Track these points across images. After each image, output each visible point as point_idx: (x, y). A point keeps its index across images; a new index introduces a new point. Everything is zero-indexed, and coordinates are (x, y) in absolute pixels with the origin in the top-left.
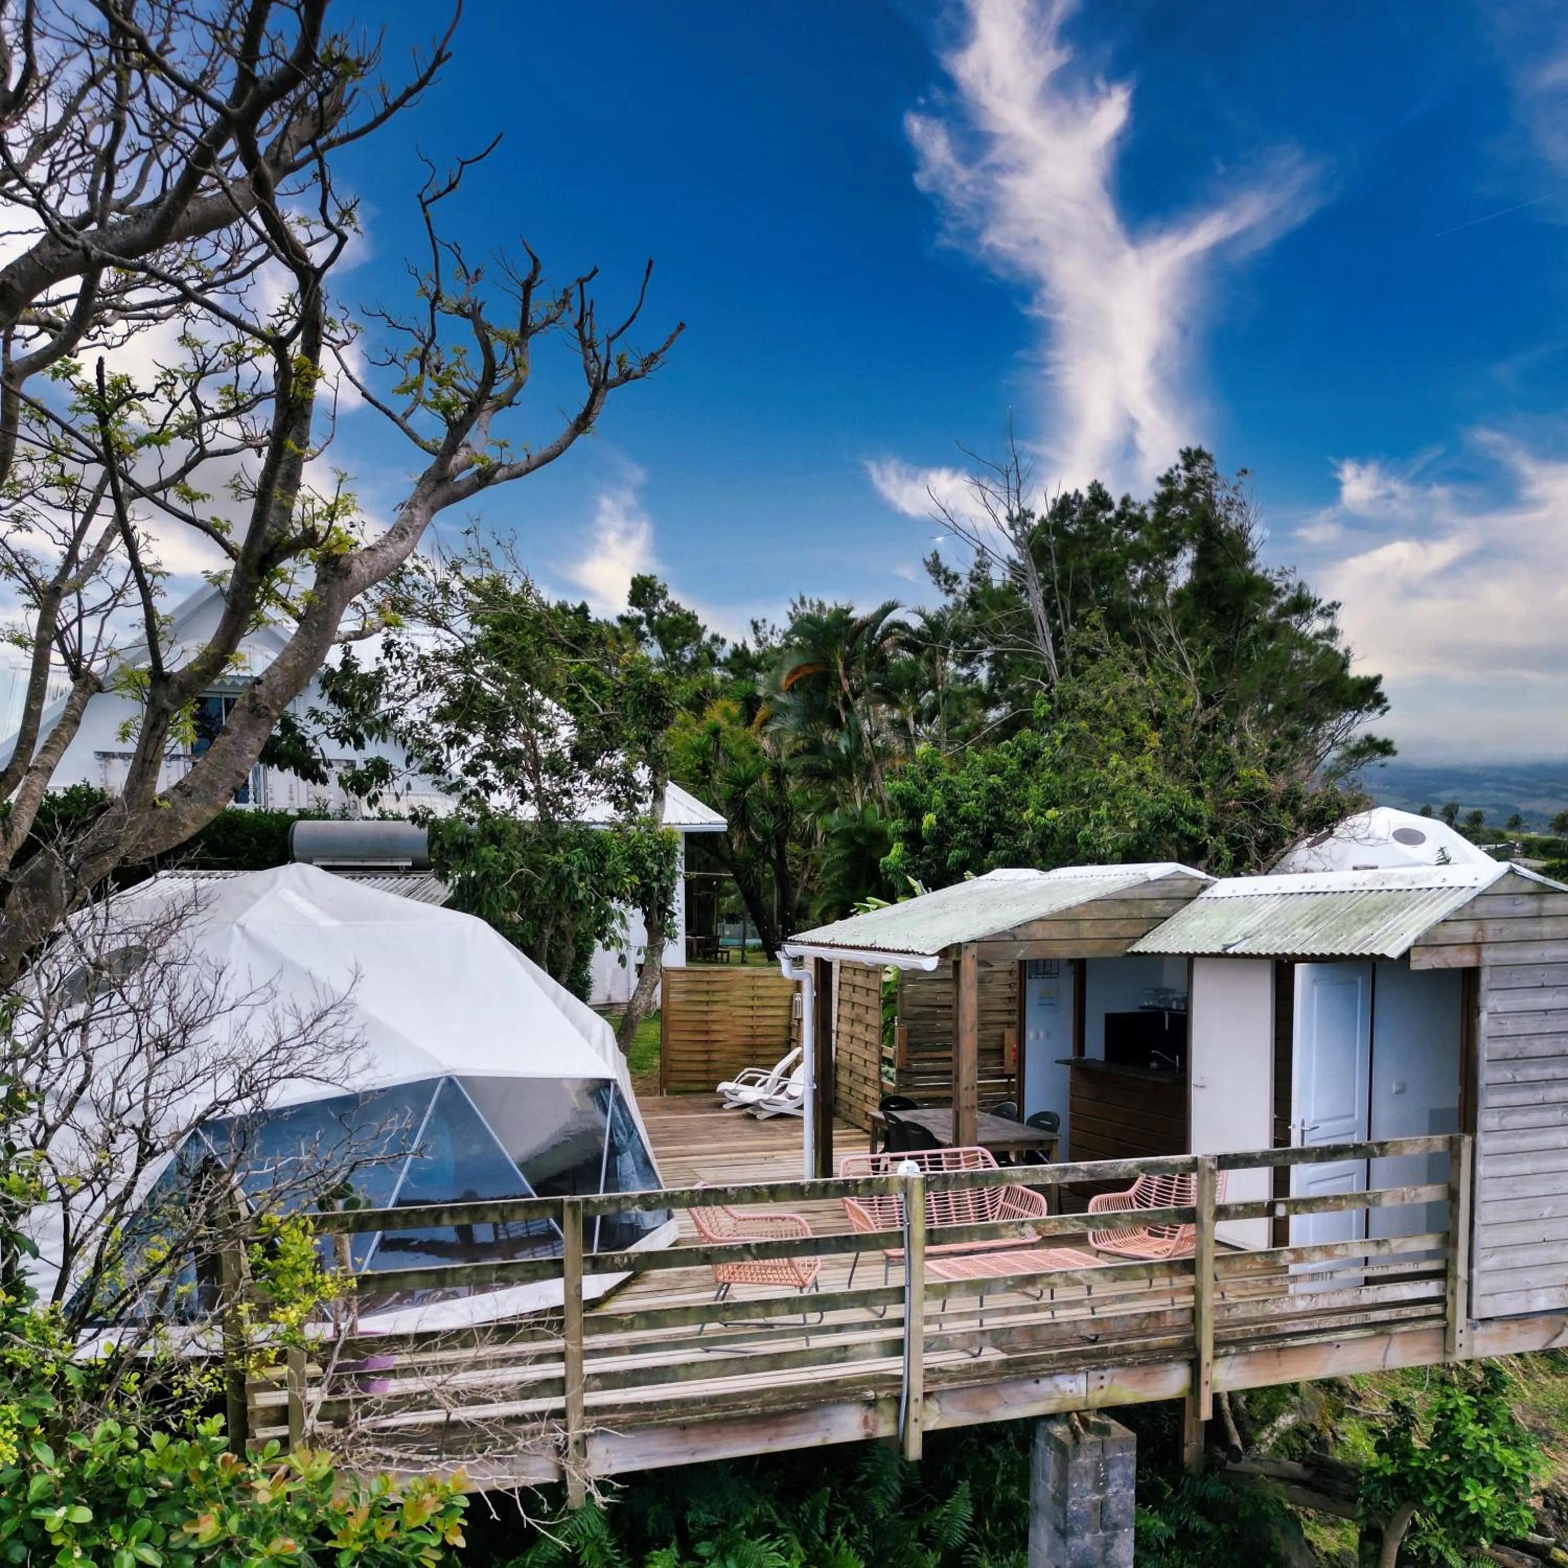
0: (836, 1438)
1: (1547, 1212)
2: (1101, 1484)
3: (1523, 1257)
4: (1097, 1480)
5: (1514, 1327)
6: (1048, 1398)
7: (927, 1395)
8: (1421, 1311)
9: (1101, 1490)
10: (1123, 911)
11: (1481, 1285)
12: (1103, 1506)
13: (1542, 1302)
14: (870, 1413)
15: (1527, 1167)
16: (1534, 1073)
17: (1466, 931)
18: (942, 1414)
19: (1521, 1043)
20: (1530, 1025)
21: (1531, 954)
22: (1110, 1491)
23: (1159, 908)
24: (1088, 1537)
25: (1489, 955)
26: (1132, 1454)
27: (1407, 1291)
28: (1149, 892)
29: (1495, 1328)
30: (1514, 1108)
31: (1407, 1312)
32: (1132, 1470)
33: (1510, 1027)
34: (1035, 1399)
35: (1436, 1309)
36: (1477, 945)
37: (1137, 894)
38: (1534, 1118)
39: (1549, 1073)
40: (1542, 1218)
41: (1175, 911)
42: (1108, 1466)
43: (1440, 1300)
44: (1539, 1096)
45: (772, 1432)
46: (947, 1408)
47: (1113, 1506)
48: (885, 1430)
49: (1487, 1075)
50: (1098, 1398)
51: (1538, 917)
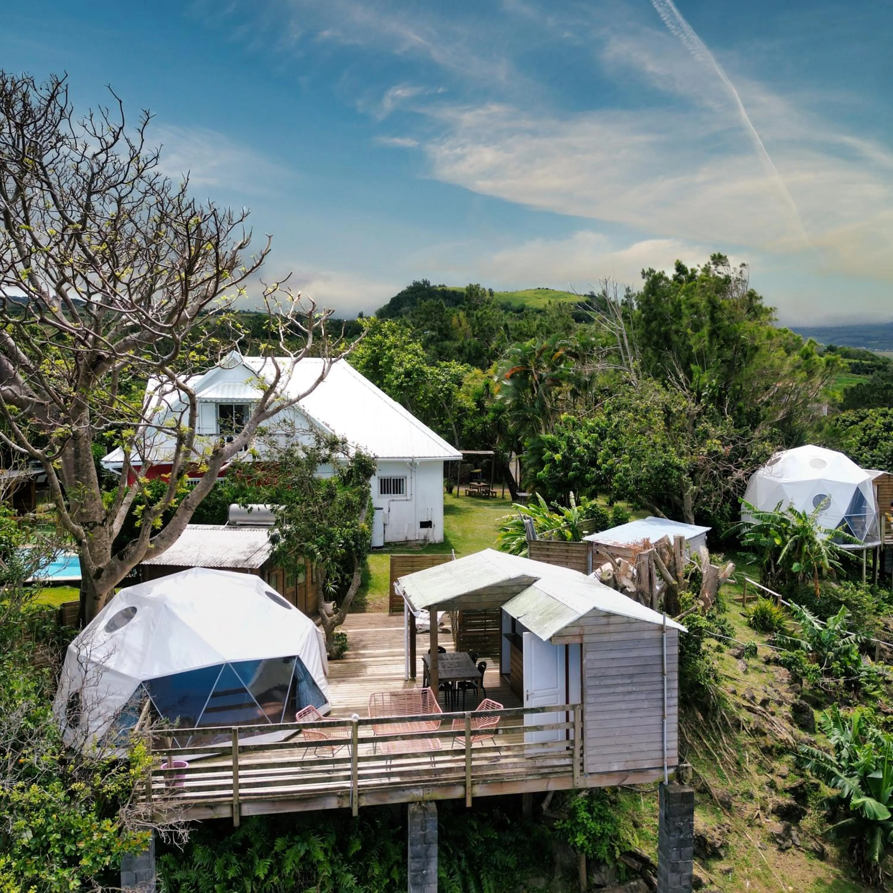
0: (328, 807)
1: (617, 734)
2: (424, 828)
3: (606, 751)
4: (422, 827)
5: (604, 776)
6: (407, 796)
7: (359, 795)
8: (563, 769)
9: (424, 830)
10: (500, 590)
11: (588, 760)
12: (424, 836)
13: (615, 768)
14: (340, 799)
15: (607, 717)
16: (609, 682)
17: (576, 630)
18: (367, 801)
19: (602, 671)
20: (604, 664)
21: (605, 638)
22: (427, 831)
23: (515, 589)
24: (419, 846)
25: (586, 639)
26: (436, 818)
27: (556, 762)
28: (511, 583)
29: (596, 776)
30: (601, 695)
31: (556, 769)
32: (436, 824)
33: (598, 665)
34: (402, 797)
35: (570, 769)
36: (581, 636)
37: (506, 584)
38: (610, 698)
39: (615, 682)
40: (615, 736)
41: (523, 590)
42: (426, 822)
43: (571, 765)
44: (612, 690)
45: (305, 804)
46: (369, 798)
47: (429, 836)
48: (346, 805)
49: (588, 682)
50: (427, 797)
51: (608, 624)
